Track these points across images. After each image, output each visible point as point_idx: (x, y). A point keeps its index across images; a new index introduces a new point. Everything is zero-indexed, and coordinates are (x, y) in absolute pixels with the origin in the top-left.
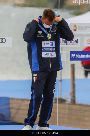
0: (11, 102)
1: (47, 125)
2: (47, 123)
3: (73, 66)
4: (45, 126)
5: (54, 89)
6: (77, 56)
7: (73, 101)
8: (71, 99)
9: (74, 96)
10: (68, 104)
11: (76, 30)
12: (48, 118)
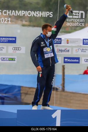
0: (22, 89)
1: (48, 105)
2: (48, 104)
3: (63, 67)
4: (47, 106)
5: (52, 82)
6: (69, 60)
7: (63, 90)
8: (62, 88)
9: (64, 87)
10: (60, 91)
11: (68, 43)
12: (48, 101)
